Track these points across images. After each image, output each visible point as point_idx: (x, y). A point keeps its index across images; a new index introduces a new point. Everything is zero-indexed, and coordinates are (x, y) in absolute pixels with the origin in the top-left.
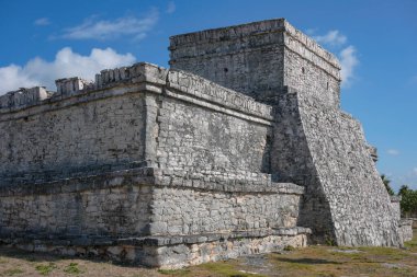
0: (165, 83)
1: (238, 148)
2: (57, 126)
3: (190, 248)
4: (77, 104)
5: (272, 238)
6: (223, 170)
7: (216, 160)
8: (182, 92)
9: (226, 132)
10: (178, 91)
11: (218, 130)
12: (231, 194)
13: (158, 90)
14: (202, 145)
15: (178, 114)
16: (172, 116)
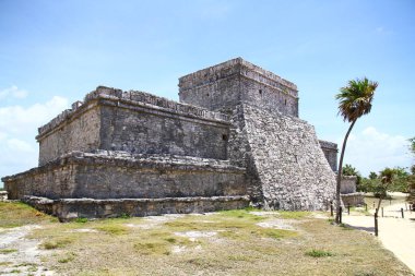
0: (117, 98)
1: (192, 143)
2: (72, 132)
3: (103, 207)
4: (77, 117)
7: (171, 150)
8: (133, 105)
9: (179, 131)
10: (130, 104)
11: (172, 130)
12: (162, 172)
13: (113, 103)
14: (157, 140)
15: (131, 119)
16: (127, 120)
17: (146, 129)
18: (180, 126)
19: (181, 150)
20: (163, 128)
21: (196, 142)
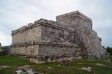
0: (47, 23)
1: (66, 37)
2: (28, 33)
3: (48, 59)
4: (31, 28)
5: (72, 57)
6: (62, 42)
7: (61, 40)
8: (51, 25)
9: (63, 34)
10: (50, 25)
11: (61, 33)
12: (61, 47)
13: (45, 24)
14: (57, 36)
15: (50, 30)
16: (49, 30)
17: (54, 33)
18: (63, 32)
19: (63, 40)
20: (59, 33)
21: (67, 37)
